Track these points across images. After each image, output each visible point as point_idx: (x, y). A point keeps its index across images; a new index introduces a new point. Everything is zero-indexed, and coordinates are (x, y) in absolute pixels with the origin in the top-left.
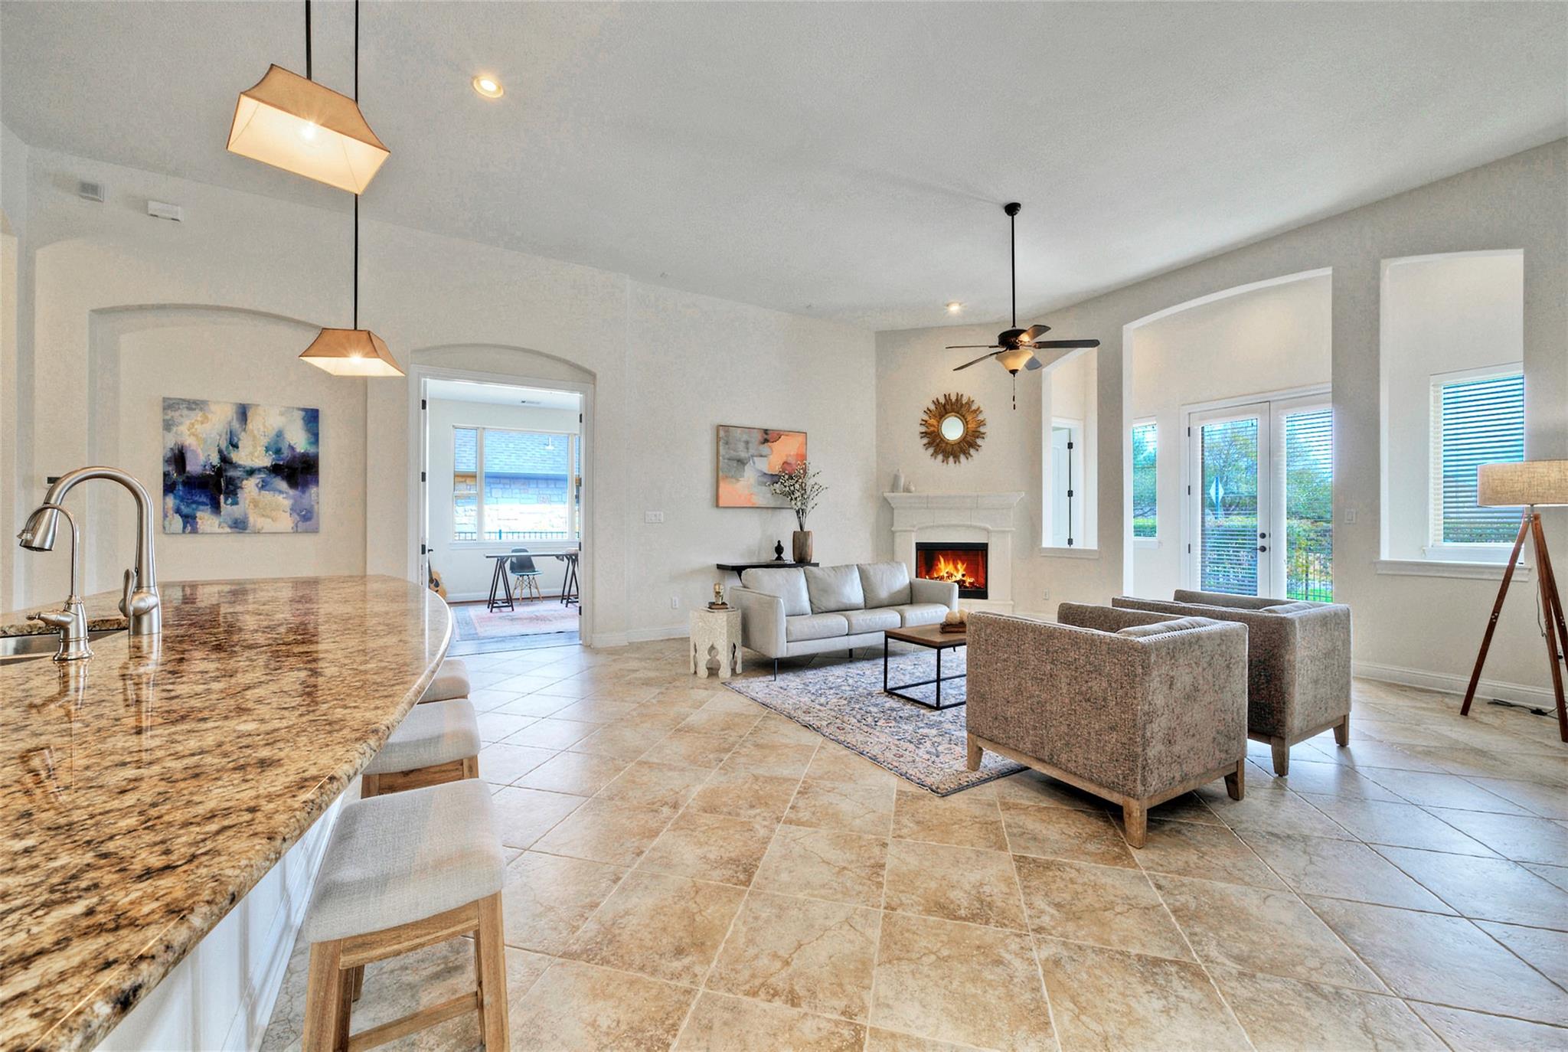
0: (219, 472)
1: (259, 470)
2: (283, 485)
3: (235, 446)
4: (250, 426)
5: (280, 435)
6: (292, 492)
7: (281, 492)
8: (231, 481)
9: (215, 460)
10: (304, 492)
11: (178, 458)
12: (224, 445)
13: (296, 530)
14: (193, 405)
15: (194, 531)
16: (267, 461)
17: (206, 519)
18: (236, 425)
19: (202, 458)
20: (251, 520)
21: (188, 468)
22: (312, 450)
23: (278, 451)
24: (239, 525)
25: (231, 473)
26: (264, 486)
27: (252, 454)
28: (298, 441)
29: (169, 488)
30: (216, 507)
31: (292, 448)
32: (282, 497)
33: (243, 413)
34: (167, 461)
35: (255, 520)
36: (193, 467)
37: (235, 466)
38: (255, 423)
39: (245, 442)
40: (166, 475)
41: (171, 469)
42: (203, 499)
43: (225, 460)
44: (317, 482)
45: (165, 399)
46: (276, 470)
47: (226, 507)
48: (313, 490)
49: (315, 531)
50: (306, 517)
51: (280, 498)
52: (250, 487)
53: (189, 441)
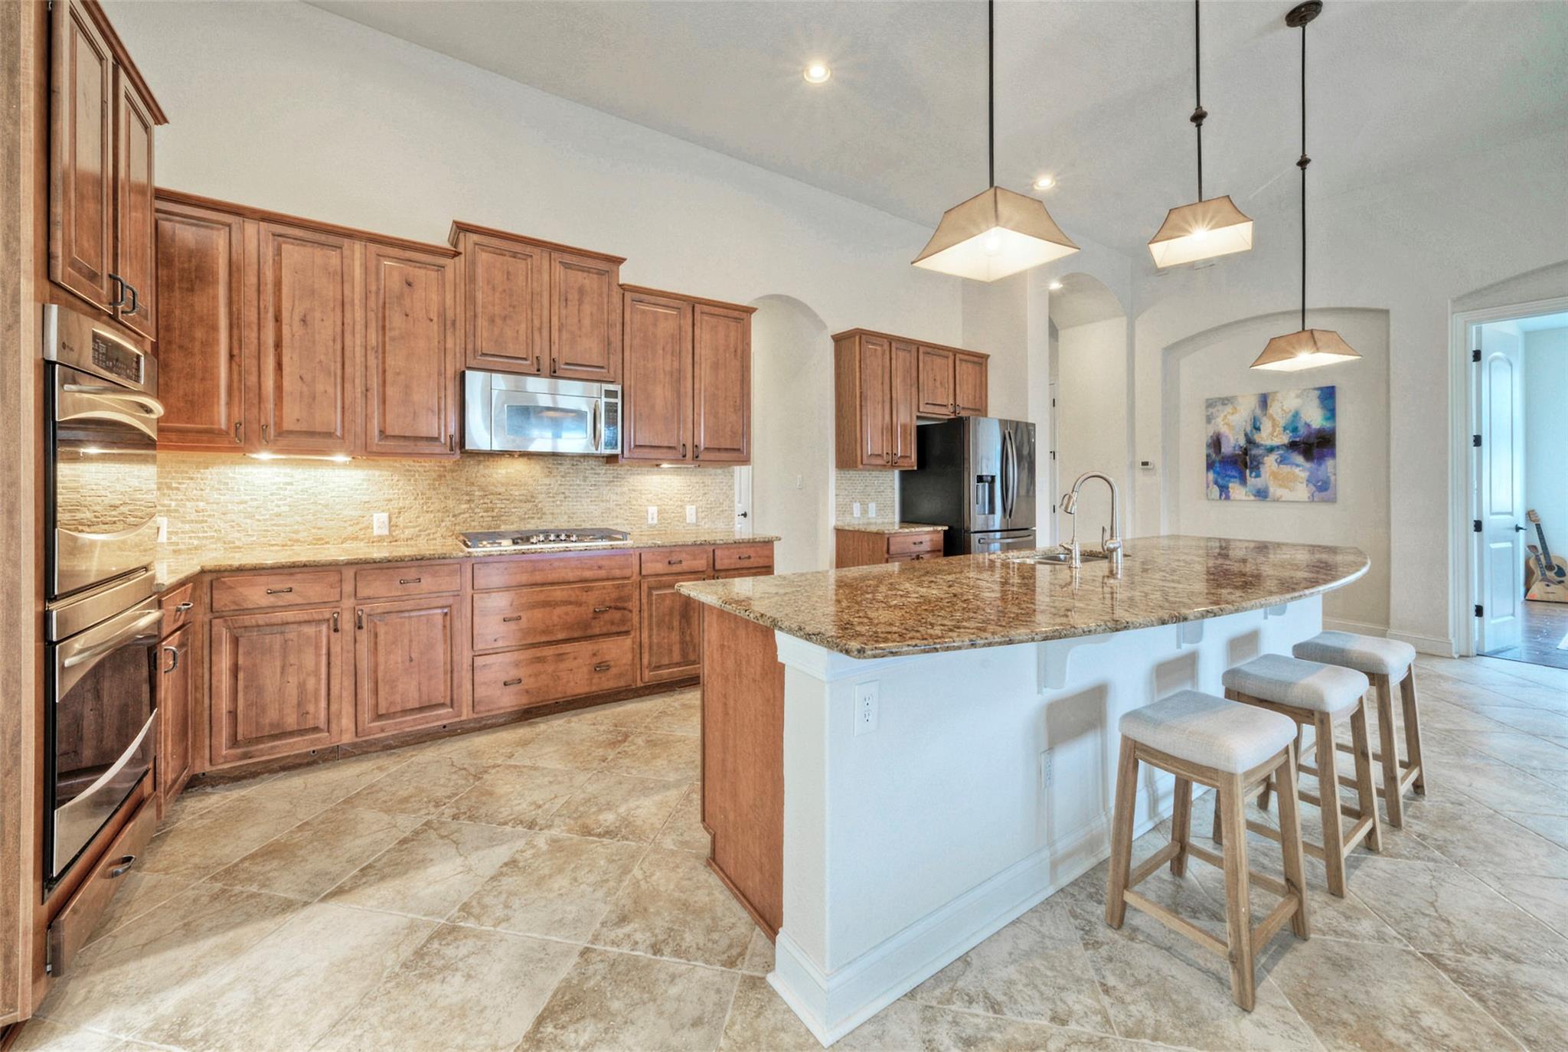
0: (1246, 452)
1: (1278, 447)
2: (1299, 459)
3: (1258, 429)
4: (1271, 411)
5: (1296, 415)
6: (1308, 465)
7: (1298, 466)
8: (1254, 458)
9: (1242, 442)
10: (1320, 465)
11: (1216, 443)
12: (1249, 429)
13: (1312, 500)
14: (1225, 401)
15: (1228, 498)
16: (1285, 439)
17: (1236, 490)
18: (1258, 412)
19: (1233, 441)
20: (1271, 490)
21: (1223, 450)
22: (1327, 425)
23: (1295, 430)
24: (1262, 494)
25: (1255, 452)
26: (1282, 461)
27: (1272, 435)
28: (1314, 418)
29: (1210, 466)
30: (1243, 481)
31: (1308, 425)
32: (1300, 469)
33: (1264, 401)
34: (1208, 446)
35: (1275, 490)
36: (1227, 449)
37: (1257, 445)
38: (1274, 409)
39: (1266, 426)
40: (1208, 456)
41: (1211, 451)
42: (1234, 473)
43: (1250, 441)
44: (1333, 455)
45: (1207, 400)
46: (1293, 446)
47: (1251, 481)
48: (1330, 462)
49: (1333, 500)
50: (1322, 488)
51: (1297, 470)
52: (1270, 462)
53: (1224, 430)
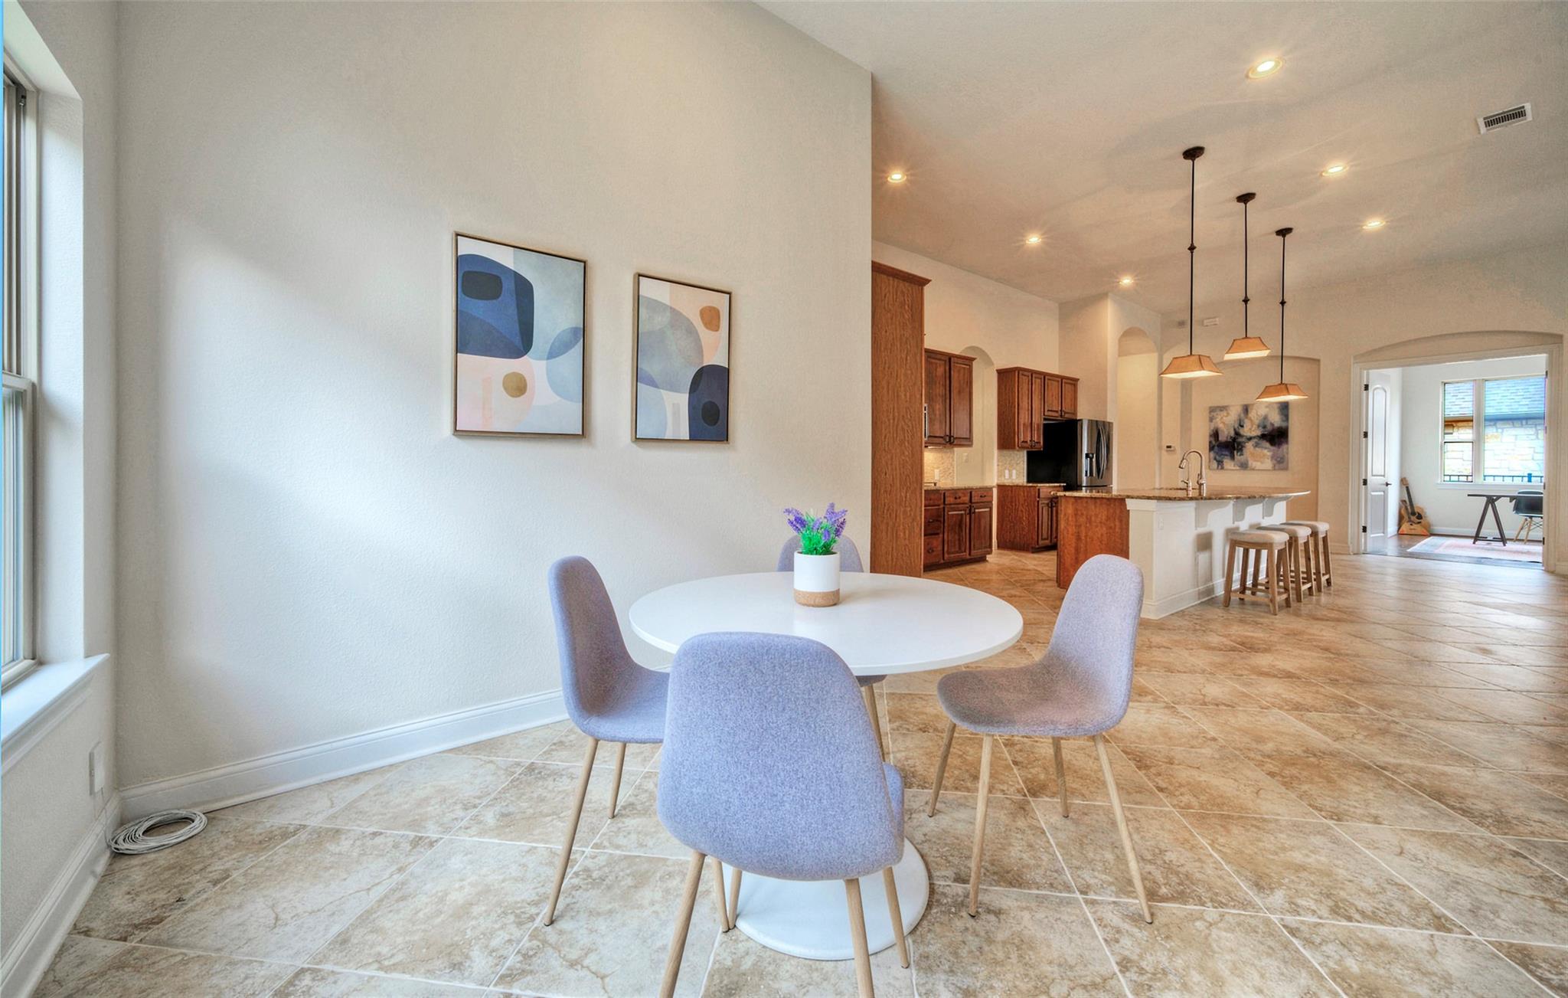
0: (1234, 440)
1: (1254, 437)
2: (1268, 445)
3: (1242, 426)
4: (1250, 415)
5: (1266, 418)
6: (1272, 448)
7: (1266, 448)
8: (1239, 444)
9: (1232, 434)
10: (1279, 448)
11: (1215, 434)
12: (1236, 426)
13: (1274, 469)
14: (1223, 408)
15: (1222, 468)
16: (1259, 433)
17: (1228, 464)
18: (1242, 415)
19: (1226, 434)
20: (1250, 463)
21: (1220, 439)
22: (1284, 425)
23: (1265, 427)
24: (1244, 466)
25: (1240, 440)
26: (1256, 445)
27: (1250, 430)
28: (1276, 419)
29: (1211, 448)
30: (1233, 458)
31: (1272, 425)
32: (1267, 451)
33: (1246, 409)
34: (1211, 436)
35: (1252, 463)
36: (1222, 438)
37: (1241, 436)
38: (1252, 414)
39: (1247, 424)
40: (1210, 442)
41: (1212, 439)
42: (1227, 453)
43: (1237, 434)
44: (1287, 442)
45: (1210, 407)
46: (1263, 437)
47: (1237, 457)
48: (1284, 446)
49: (1286, 469)
50: (1281, 463)
51: (1266, 451)
52: (1249, 446)
53: (1221, 426)
